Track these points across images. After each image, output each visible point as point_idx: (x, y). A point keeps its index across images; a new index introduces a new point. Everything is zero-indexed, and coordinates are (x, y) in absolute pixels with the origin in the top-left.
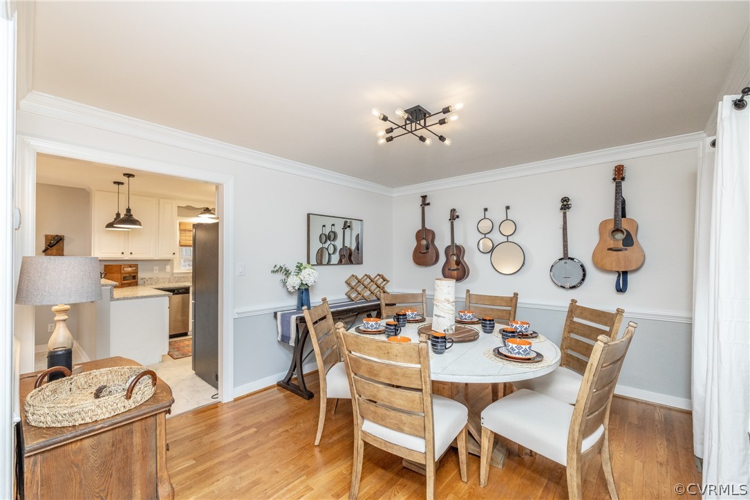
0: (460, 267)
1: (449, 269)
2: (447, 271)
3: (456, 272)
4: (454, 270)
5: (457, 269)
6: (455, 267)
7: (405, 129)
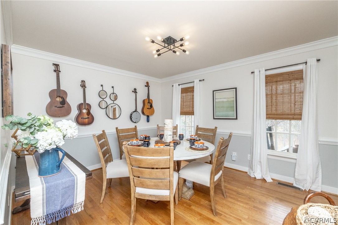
0: (90, 116)
1: (82, 118)
2: (80, 120)
3: (87, 120)
4: (86, 118)
5: (88, 118)
6: (87, 116)
7: (168, 49)
